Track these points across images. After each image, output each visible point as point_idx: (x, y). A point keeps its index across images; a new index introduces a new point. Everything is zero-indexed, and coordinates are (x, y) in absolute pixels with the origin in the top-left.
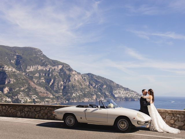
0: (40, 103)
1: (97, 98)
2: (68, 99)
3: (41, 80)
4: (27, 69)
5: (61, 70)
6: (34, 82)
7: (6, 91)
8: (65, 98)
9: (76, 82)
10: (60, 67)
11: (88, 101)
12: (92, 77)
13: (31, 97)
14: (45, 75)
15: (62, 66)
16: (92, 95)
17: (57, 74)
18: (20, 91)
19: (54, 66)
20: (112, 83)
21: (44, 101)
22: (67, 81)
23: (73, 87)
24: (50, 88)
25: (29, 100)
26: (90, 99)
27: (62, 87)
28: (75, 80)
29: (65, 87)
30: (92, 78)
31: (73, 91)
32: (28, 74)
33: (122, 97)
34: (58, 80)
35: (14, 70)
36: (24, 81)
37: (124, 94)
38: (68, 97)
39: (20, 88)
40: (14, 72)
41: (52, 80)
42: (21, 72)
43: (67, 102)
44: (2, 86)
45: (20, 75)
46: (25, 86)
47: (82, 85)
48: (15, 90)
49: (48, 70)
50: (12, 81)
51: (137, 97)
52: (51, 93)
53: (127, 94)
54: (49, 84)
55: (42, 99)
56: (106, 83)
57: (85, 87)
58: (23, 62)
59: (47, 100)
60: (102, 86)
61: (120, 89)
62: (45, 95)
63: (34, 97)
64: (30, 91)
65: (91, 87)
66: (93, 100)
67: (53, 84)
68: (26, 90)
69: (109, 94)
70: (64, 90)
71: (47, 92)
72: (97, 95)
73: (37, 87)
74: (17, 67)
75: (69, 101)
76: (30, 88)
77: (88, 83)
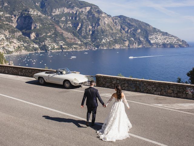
0: (68, 49)
1: (130, 44)
2: (97, 45)
3: (67, 25)
4: (53, 12)
5: (89, 12)
6: (61, 27)
7: (33, 37)
8: (94, 44)
9: (106, 26)
10: (88, 8)
11: (119, 48)
12: (124, 20)
13: (58, 43)
14: (72, 18)
15: (90, 8)
16: (124, 41)
17: (84, 17)
18: (46, 36)
19: (81, 8)
20: (148, 27)
21: (71, 48)
22: (95, 24)
23: (103, 31)
24: (77, 34)
25: (56, 47)
26: (122, 45)
27: (91, 33)
28: (105, 23)
29: (93, 32)
30: (124, 22)
31: (102, 37)
32: (54, 18)
33: (159, 43)
34: (86, 25)
35: (39, 14)
36: (50, 26)
37: (162, 39)
38: (97, 43)
39: (47, 33)
40: (40, 16)
41: (80, 25)
42: (46, 15)
43: (96, 48)
44: (28, 31)
45: (46, 19)
46: (51, 32)
47: (112, 30)
48: (42, 36)
49: (75, 13)
50: (39, 25)
51: (177, 43)
52: (79, 39)
53: (165, 39)
54: (76, 28)
55: (70, 45)
56: (141, 26)
57: (116, 32)
58: (48, 4)
59: (74, 46)
60: (136, 30)
61: (157, 34)
62: (73, 41)
63: (61, 43)
64: (56, 37)
65: (123, 31)
66: (125, 46)
67: (80, 28)
68: (53, 36)
69: (144, 39)
70: (93, 36)
71: (75, 37)
72: (129, 41)
73: (64, 32)
74: (42, 11)
75: (98, 48)
76: (56, 34)
77: (119, 27)
